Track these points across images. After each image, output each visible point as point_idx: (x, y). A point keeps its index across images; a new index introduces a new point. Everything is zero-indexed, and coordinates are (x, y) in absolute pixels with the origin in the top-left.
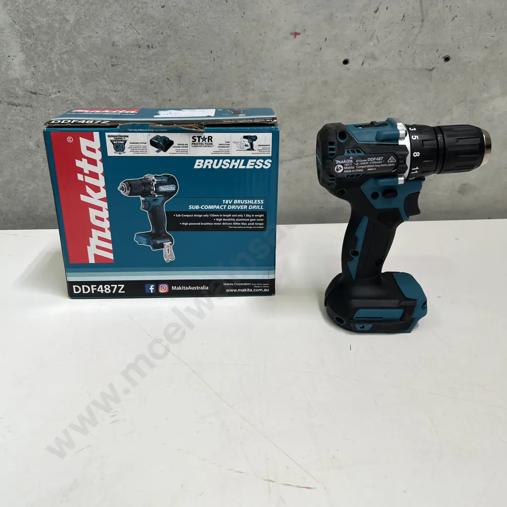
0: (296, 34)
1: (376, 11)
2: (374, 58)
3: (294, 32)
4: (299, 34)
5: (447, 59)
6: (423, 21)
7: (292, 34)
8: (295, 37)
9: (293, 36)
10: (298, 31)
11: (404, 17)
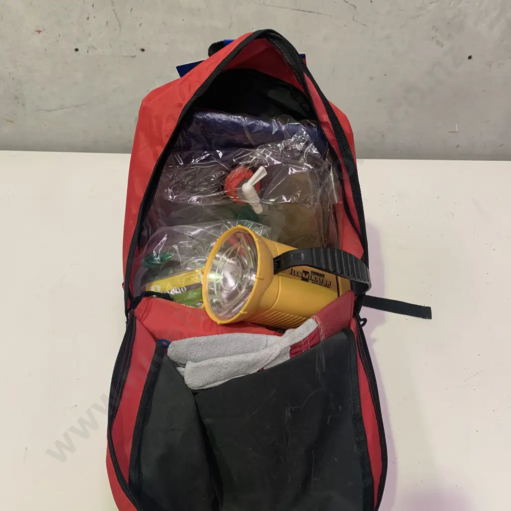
0: (39, 32)
1: (88, 19)
2: (95, 49)
3: (37, 30)
4: (41, 32)
5: (143, 50)
6: (120, 26)
7: (36, 31)
9: (37, 33)
10: (40, 30)
11: (107, 23)
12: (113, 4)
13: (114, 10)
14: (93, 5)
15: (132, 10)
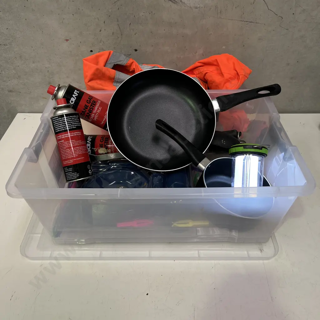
0: (67, 40)
1: (100, 31)
2: (103, 50)
4: (68, 40)
5: (136, 50)
6: (122, 35)
7: (65, 40)
8: (67, 41)
9: (66, 41)
10: (68, 39)
11: (113, 33)
12: (118, 21)
13: (118, 25)
14: (104, 22)
15: (130, 24)
